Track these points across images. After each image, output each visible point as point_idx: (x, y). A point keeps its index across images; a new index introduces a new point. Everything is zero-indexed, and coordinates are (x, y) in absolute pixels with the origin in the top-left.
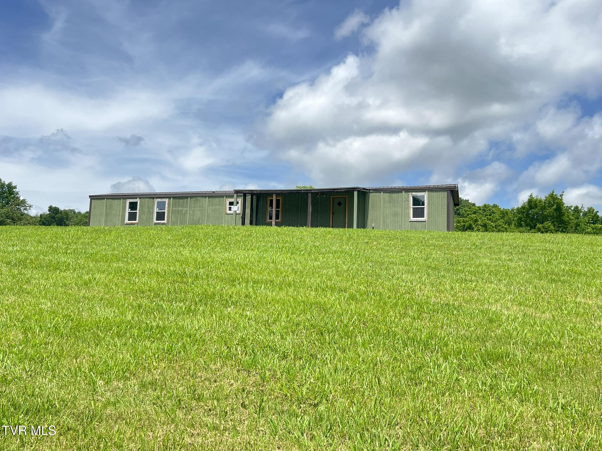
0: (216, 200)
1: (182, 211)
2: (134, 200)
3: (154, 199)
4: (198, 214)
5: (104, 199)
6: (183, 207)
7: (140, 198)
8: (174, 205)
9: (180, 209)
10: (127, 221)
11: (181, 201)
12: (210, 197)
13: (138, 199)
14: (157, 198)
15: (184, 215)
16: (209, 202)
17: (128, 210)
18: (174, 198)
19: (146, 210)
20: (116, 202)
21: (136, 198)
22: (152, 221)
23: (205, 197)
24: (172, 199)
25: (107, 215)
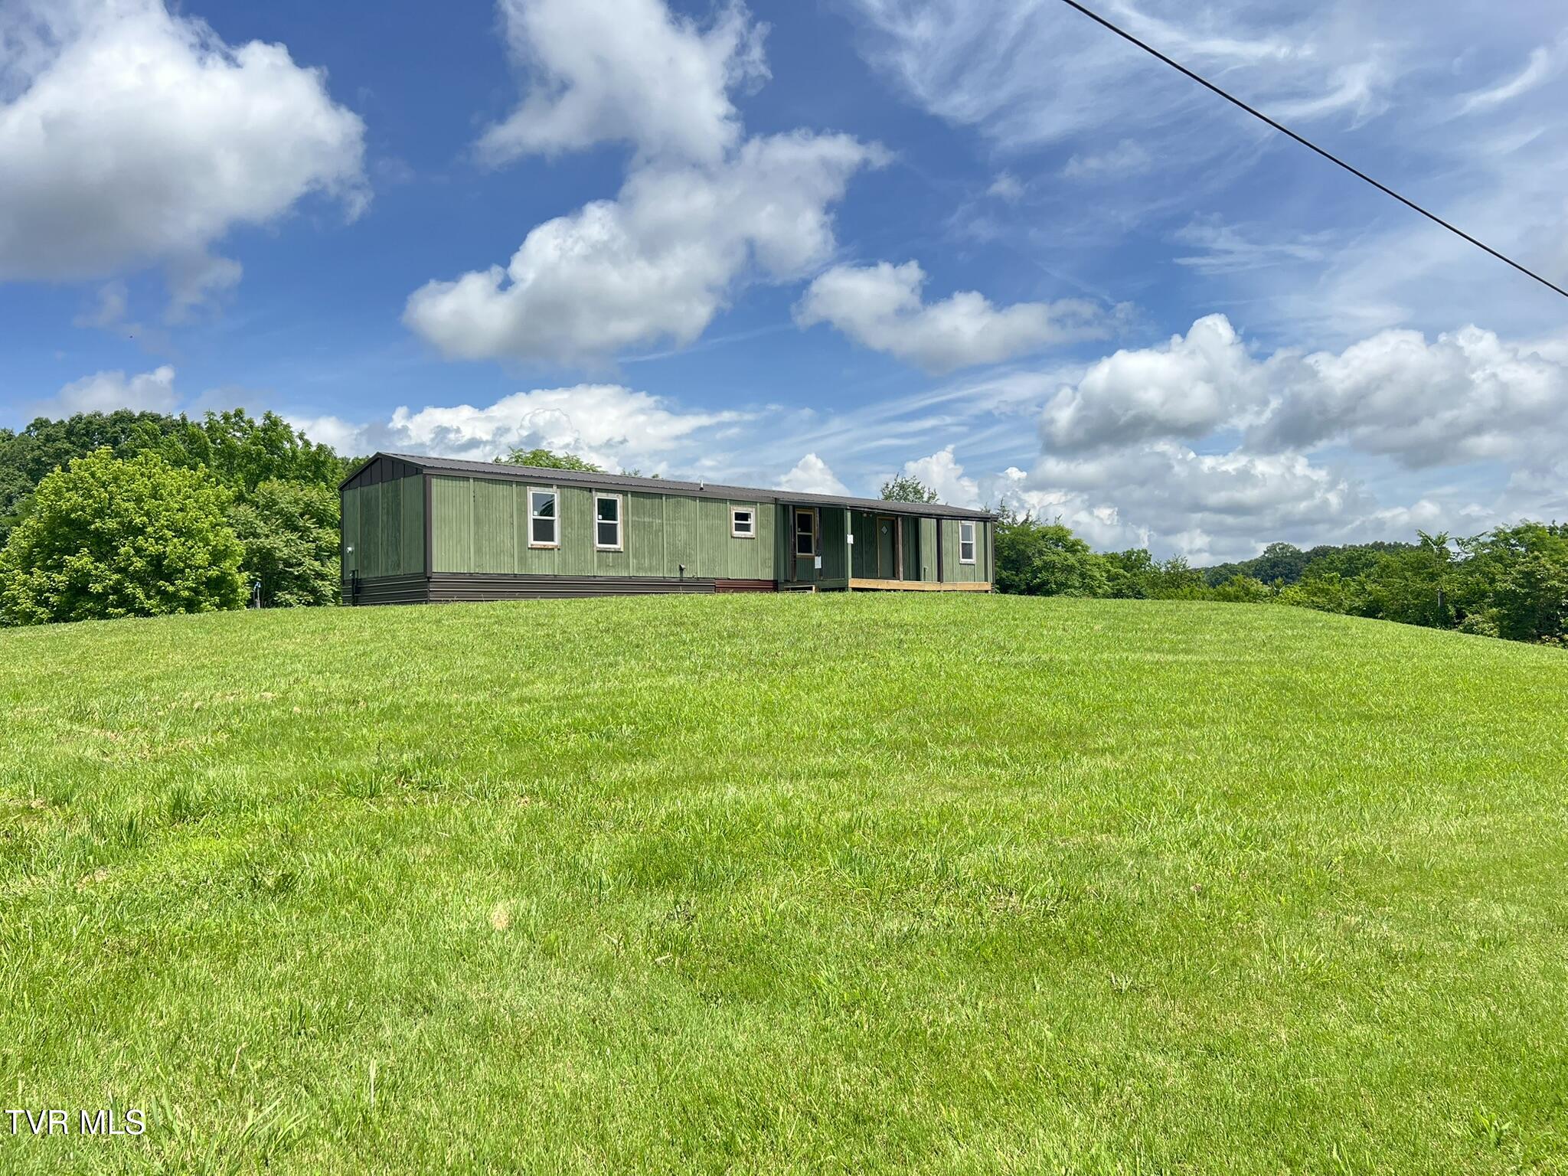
0: (713, 506)
1: (650, 524)
2: (547, 489)
3: (590, 491)
4: (682, 535)
5: (467, 479)
6: (651, 515)
7: (559, 486)
8: (636, 512)
9: (647, 520)
10: (531, 542)
11: (648, 502)
12: (703, 499)
13: (555, 488)
14: (598, 490)
15: (657, 535)
16: (701, 507)
17: (532, 515)
18: (634, 494)
19: (576, 518)
20: (501, 490)
21: (551, 486)
22: (593, 545)
23: (694, 498)
24: (629, 496)
25: (478, 522)
